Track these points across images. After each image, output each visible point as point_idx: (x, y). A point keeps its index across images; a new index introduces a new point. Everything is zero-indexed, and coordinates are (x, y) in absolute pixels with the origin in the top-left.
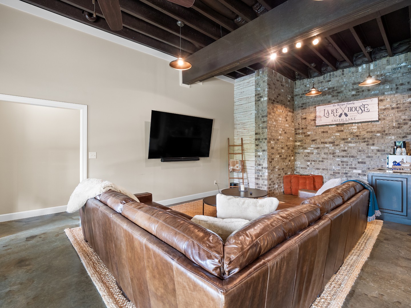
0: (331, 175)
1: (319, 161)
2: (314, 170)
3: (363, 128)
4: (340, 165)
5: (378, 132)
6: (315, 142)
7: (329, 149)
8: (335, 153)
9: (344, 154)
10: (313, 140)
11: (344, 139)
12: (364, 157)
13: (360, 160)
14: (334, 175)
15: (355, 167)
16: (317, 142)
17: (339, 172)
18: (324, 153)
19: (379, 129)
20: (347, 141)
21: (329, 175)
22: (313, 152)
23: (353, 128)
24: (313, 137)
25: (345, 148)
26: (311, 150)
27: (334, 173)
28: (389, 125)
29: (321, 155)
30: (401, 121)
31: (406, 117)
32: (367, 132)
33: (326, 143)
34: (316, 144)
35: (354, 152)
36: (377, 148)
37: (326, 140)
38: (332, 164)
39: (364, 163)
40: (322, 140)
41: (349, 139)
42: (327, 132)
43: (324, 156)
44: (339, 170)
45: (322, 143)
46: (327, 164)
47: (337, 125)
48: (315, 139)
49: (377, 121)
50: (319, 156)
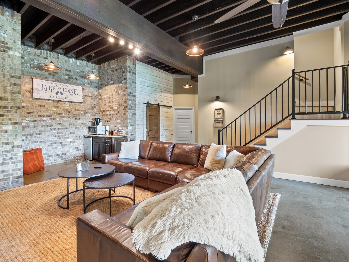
0: (48, 146)
1: (36, 134)
2: (30, 144)
3: (73, 107)
4: (57, 136)
5: (82, 111)
6: (32, 115)
7: (46, 122)
8: (52, 126)
9: (60, 126)
10: (29, 113)
11: (59, 114)
12: (74, 128)
13: (71, 131)
14: (51, 146)
15: (68, 136)
16: (34, 115)
17: (56, 142)
18: (42, 126)
19: (83, 109)
20: (62, 116)
21: (47, 146)
22: (28, 125)
23: (66, 105)
24: (28, 110)
25: (60, 121)
26: (26, 123)
27: (51, 144)
28: (88, 107)
29: (38, 128)
30: (93, 106)
31: (95, 103)
32: (76, 110)
33: (43, 116)
34: (33, 117)
35: (67, 125)
36: (82, 122)
37: (43, 114)
38: (50, 136)
39: (74, 133)
40: (39, 114)
41: (64, 114)
42: (44, 106)
43: (41, 129)
44: (56, 141)
45: (39, 116)
46: (45, 136)
47: (53, 101)
48: (31, 112)
49: (81, 103)
50: (36, 130)
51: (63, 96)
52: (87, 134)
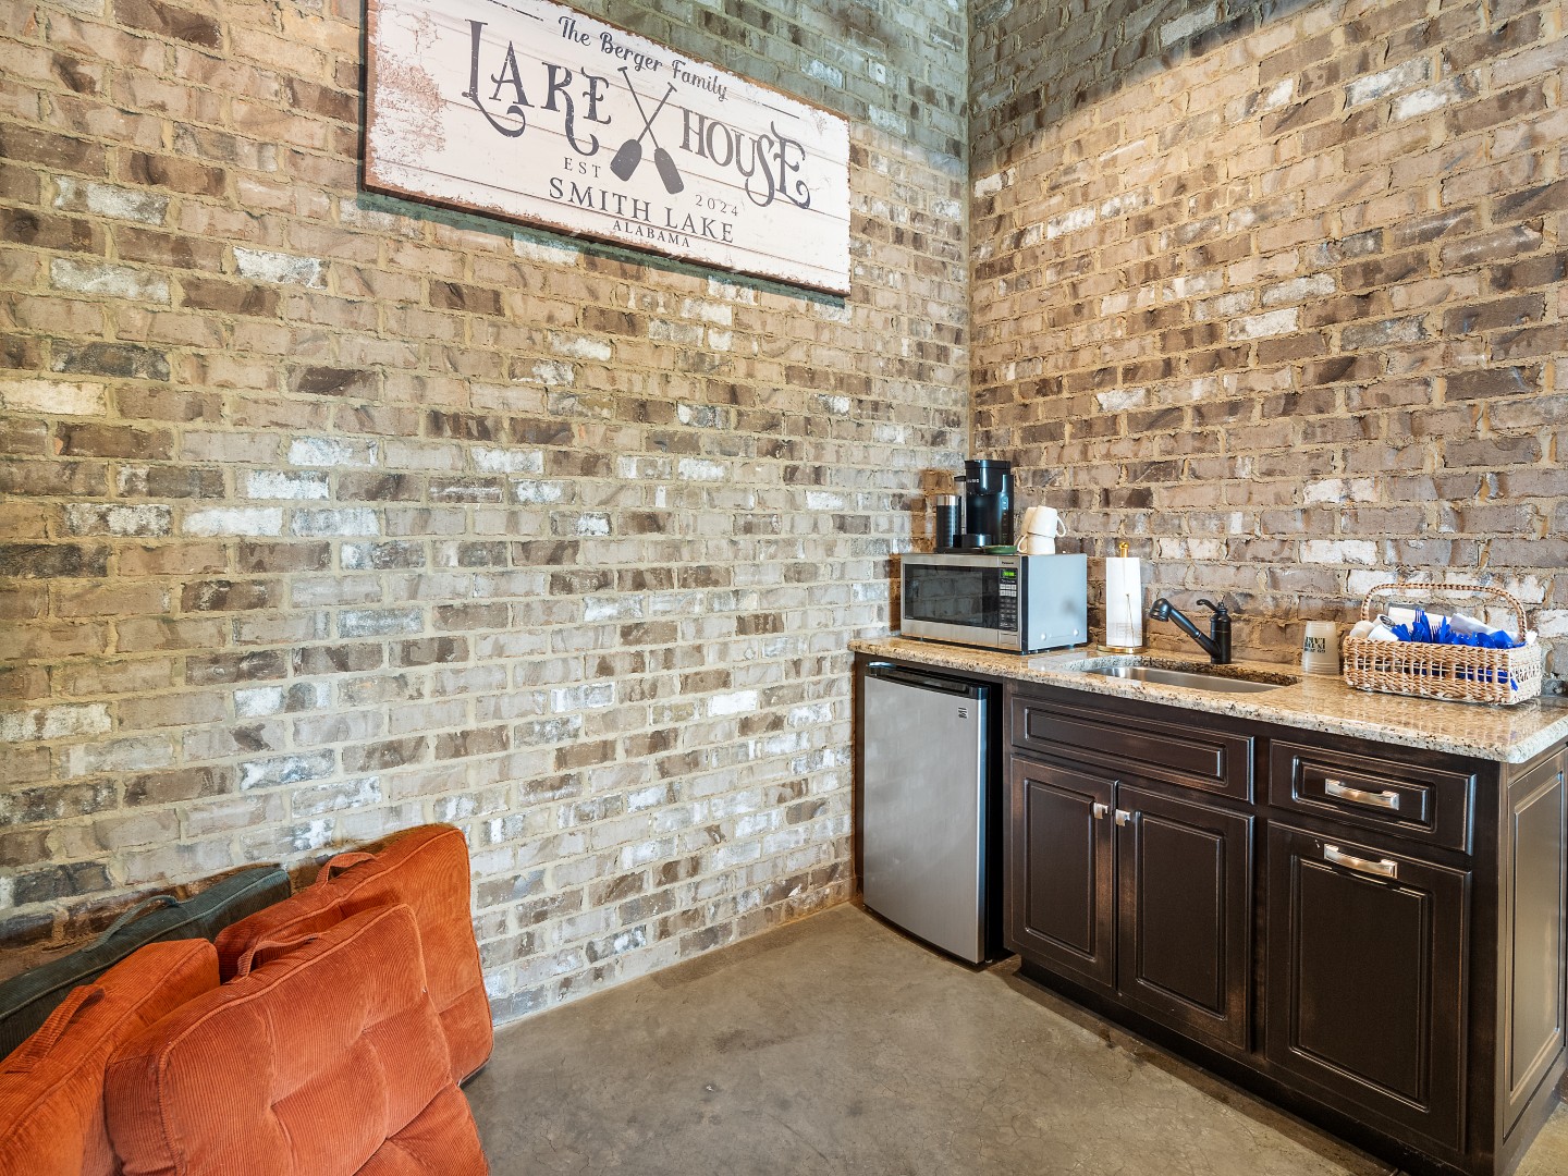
0: (535, 786)
1: (409, 654)
2: (340, 777)
3: (770, 337)
4: (617, 665)
5: (842, 383)
6: (357, 403)
7: (513, 498)
8: (575, 545)
9: (641, 552)
10: (329, 381)
11: (642, 410)
12: (772, 577)
13: (751, 605)
14: (565, 780)
15: (721, 666)
16: (381, 415)
17: (610, 736)
18: (468, 555)
19: (845, 364)
20: (670, 429)
21: (517, 797)
22: (319, 537)
23: (709, 312)
24: (316, 337)
25: (650, 492)
26: (298, 511)
27: (562, 758)
28: (885, 343)
29: (428, 570)
30: (929, 336)
31: (944, 312)
32: (791, 373)
33: (483, 431)
34: (366, 438)
35: (709, 536)
36: (835, 504)
37: (486, 398)
38: (547, 673)
39: (775, 630)
40: (445, 395)
41: (684, 413)
42: (495, 303)
43: (462, 584)
44: (609, 720)
45: (436, 421)
46: (497, 676)
47: (588, 252)
48: (347, 362)
49: (837, 297)
50: (404, 594)
51: (682, 204)
52: (875, 632)
